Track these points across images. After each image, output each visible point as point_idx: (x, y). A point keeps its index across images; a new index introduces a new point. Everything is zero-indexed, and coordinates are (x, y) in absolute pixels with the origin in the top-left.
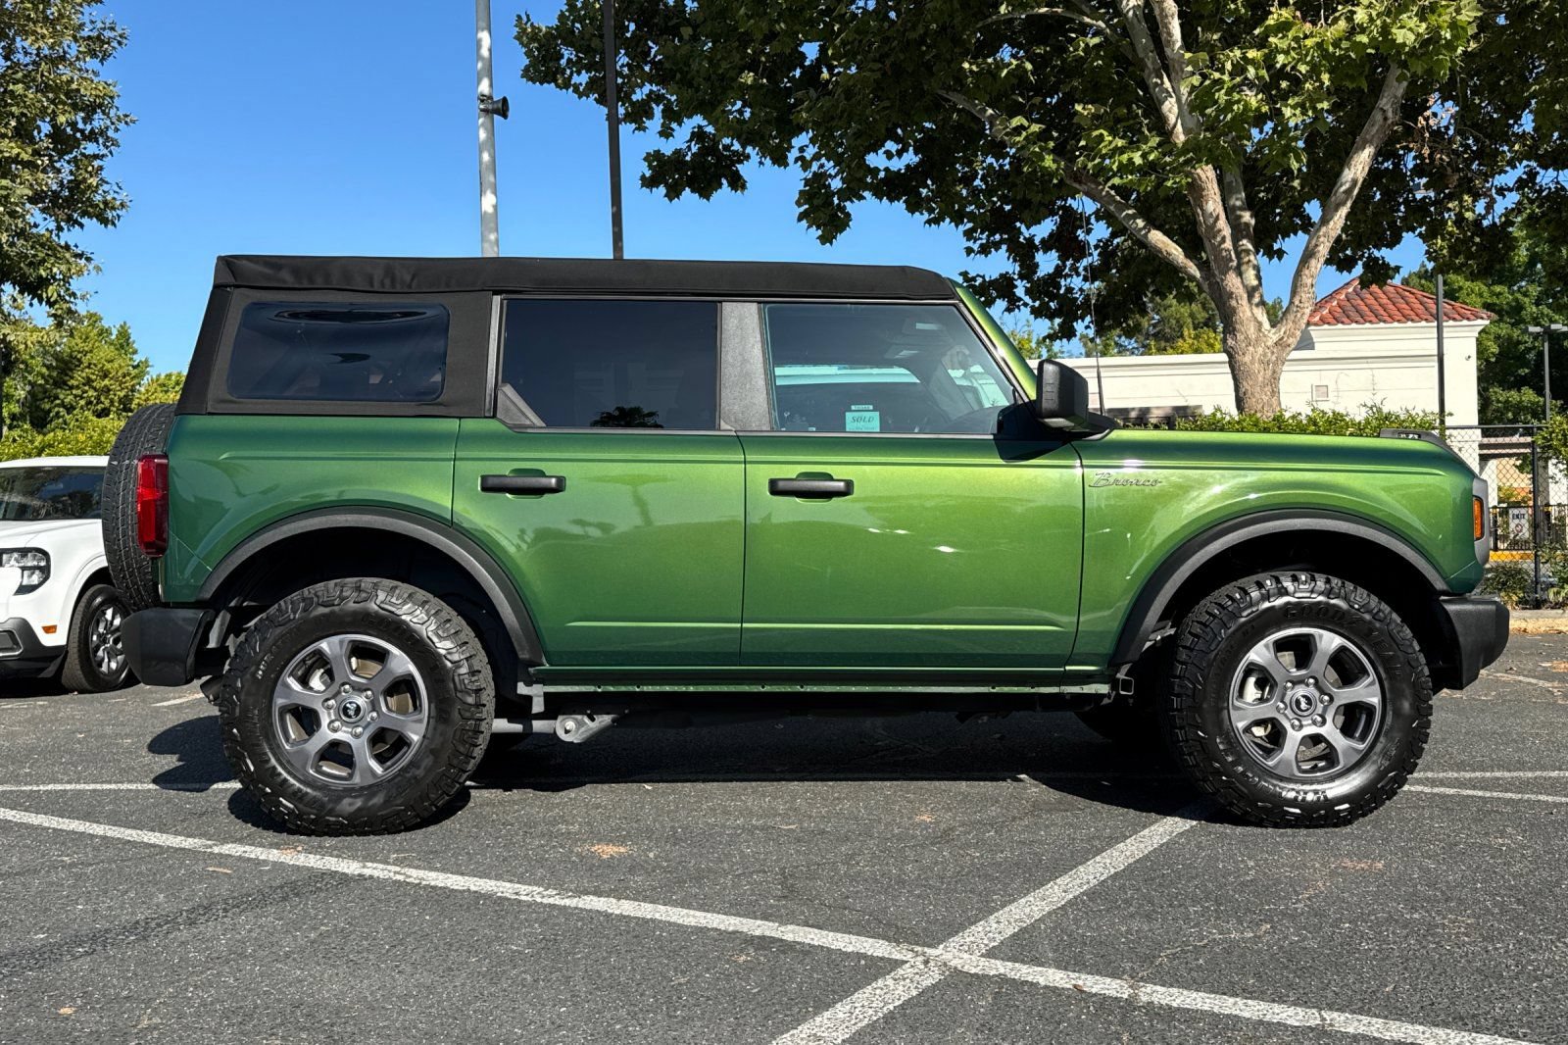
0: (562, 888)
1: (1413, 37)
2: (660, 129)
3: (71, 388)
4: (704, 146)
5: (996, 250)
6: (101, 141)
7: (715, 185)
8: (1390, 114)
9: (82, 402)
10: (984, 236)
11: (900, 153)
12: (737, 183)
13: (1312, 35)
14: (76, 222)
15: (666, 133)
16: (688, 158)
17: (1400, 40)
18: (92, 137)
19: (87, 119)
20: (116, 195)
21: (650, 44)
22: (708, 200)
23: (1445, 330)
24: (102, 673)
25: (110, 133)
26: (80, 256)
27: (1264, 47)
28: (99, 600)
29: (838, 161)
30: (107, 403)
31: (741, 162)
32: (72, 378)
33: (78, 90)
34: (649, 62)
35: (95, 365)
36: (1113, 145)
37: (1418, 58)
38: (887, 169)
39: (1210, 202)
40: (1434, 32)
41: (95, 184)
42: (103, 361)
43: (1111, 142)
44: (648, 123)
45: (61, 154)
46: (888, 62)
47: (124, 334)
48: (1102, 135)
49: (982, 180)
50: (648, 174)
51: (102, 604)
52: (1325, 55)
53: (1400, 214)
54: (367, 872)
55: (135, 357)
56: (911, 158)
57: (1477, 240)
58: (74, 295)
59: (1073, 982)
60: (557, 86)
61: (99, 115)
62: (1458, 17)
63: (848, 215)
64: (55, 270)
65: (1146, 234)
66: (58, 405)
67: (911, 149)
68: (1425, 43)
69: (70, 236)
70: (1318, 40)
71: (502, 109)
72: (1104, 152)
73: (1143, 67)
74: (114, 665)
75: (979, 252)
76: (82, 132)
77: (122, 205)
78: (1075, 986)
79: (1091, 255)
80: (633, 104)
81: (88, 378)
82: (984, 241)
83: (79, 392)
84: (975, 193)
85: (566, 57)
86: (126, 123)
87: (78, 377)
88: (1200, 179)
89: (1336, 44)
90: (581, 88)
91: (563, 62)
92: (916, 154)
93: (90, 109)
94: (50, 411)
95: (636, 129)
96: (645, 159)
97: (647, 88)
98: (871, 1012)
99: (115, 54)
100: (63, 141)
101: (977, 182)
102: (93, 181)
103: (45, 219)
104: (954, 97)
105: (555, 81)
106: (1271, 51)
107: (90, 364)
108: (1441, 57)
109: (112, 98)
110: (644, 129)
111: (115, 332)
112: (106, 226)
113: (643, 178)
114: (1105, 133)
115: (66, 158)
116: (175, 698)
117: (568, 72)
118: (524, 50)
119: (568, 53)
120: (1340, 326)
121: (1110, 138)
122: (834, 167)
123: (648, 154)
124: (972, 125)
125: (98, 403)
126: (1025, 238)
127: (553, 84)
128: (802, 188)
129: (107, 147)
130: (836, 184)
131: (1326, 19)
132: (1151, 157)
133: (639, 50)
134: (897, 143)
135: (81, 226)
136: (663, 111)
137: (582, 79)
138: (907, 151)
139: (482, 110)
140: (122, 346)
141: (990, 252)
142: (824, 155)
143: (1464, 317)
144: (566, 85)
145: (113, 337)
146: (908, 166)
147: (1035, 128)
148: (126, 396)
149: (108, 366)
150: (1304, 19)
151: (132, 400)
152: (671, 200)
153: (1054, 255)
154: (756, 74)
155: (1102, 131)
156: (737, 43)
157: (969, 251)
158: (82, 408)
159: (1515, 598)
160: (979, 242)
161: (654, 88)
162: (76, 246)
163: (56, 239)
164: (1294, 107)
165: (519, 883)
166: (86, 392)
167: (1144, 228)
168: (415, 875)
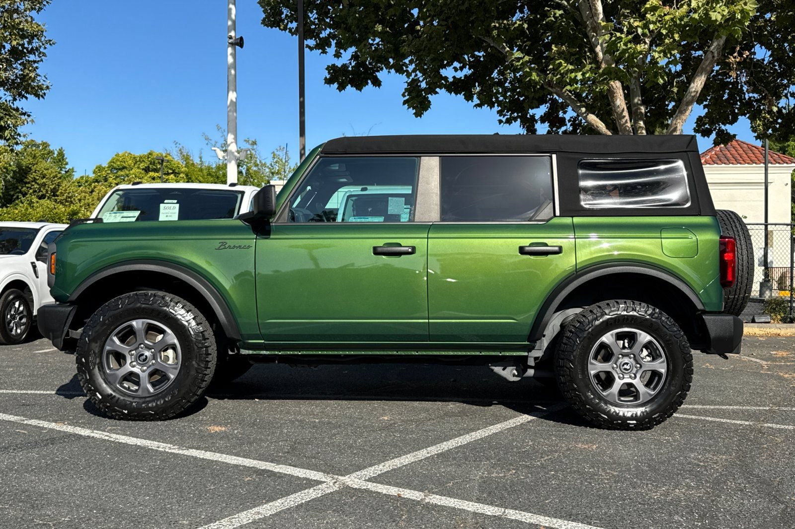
0: (181, 445)
1: (721, 17)
2: (334, 53)
3: (26, 183)
4: (358, 62)
5: (515, 122)
6: (37, 54)
7: (364, 83)
8: (716, 55)
9: (31, 191)
10: (509, 114)
11: (461, 69)
12: (377, 83)
13: (668, 14)
14: (23, 96)
15: (337, 55)
16: (350, 69)
17: (714, 18)
18: (32, 51)
19: (30, 43)
20: (44, 83)
21: (329, 7)
22: (361, 91)
23: (769, 169)
24: (13, 335)
25: (42, 50)
26: (24, 114)
27: (644, 20)
28: (11, 297)
29: (424, 72)
30: (44, 192)
31: (378, 71)
32: (26, 178)
33: (23, 28)
34: (329, 17)
35: (38, 171)
36: (567, 69)
37: (724, 28)
38: (454, 77)
39: (618, 100)
40: (732, 15)
41: (33, 76)
42: (43, 169)
43: (566, 67)
44: (328, 49)
45: (16, 60)
46: (450, 21)
47: (61, 153)
48: (561, 63)
49: (509, 83)
50: (328, 77)
51: (13, 299)
52: (675, 25)
53: (737, 106)
54: (92, 435)
55: (67, 166)
56: (467, 71)
57: (780, 121)
58: (19, 135)
59: (399, 493)
60: (280, 29)
61: (36, 40)
62: (745, 7)
63: (429, 102)
64: (9, 122)
65: (586, 116)
66: (18, 192)
67: (467, 66)
68: (727, 21)
69: (20, 104)
70: (672, 16)
71: (240, 43)
72: (562, 71)
73: (586, 27)
74: (19, 331)
75: (506, 123)
76: (27, 49)
77: (48, 88)
78: (398, 494)
79: (566, 125)
80: (320, 39)
81: (35, 178)
82: (509, 117)
83: (29, 185)
84: (506, 90)
85: (285, 14)
86: (50, 44)
87: (30, 177)
88: (613, 87)
89: (681, 19)
90: (293, 30)
91: (283, 16)
92: (470, 69)
93: (32, 37)
94: (13, 195)
95: (322, 53)
96: (327, 69)
97: (328, 31)
98: (293, 503)
99: (45, 8)
100: (16, 53)
101: (507, 85)
102: (32, 75)
103: (5, 95)
104: (487, 39)
105: (279, 26)
106: (647, 22)
107: (36, 170)
108: (736, 28)
109: (42, 32)
110: (326, 53)
111: (56, 153)
112: (39, 99)
113: (326, 79)
114: (563, 62)
115: (19, 62)
116: (47, 349)
117: (286, 21)
118: (263, 9)
119: (286, 12)
120: (716, 165)
121: (566, 65)
122: (422, 76)
123: (328, 66)
124: (499, 55)
125: (39, 192)
126: (530, 116)
127: (278, 28)
128: (406, 87)
129: (40, 57)
130: (423, 85)
131: (677, 5)
132: (587, 75)
133: (323, 11)
134: (460, 63)
135: (26, 98)
136: (336, 43)
137: (294, 25)
138: (465, 68)
139: (229, 43)
140: (60, 161)
141: (512, 123)
142: (418, 70)
143: (784, 162)
144: (285, 29)
145: (55, 155)
146: (466, 76)
147: (527, 58)
148: (54, 188)
149: (45, 172)
150: (664, 5)
151: (58, 190)
152: (340, 91)
153: (547, 124)
154: (383, 26)
155: (561, 61)
156: (373, 9)
157: (500, 122)
158: (31, 194)
159: (779, 317)
160: (506, 117)
161: (332, 31)
162: (22, 109)
163: (12, 105)
164: (659, 52)
165: (163, 442)
166: (33, 185)
167: (585, 113)
168: (114, 437)
